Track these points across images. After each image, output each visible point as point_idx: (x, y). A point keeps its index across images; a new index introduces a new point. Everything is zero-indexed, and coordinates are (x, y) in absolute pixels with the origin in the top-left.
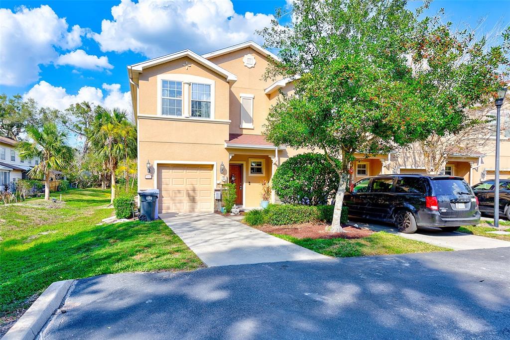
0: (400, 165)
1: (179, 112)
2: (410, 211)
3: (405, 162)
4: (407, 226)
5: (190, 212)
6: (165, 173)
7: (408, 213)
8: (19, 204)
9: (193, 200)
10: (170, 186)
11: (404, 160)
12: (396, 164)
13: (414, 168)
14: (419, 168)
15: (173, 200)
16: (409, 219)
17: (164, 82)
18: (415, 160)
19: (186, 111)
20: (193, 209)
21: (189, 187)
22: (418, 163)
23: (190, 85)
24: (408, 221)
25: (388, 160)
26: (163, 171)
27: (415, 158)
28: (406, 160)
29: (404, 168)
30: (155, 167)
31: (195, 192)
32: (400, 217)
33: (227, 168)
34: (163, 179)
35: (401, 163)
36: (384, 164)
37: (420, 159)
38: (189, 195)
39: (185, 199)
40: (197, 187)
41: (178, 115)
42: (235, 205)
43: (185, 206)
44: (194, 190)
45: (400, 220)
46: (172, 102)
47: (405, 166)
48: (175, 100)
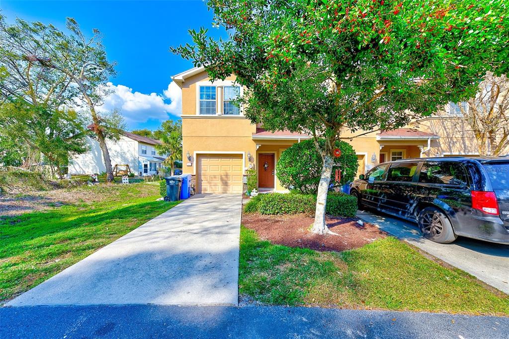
0: (443, 151)
1: (214, 111)
2: (442, 211)
3: (450, 148)
4: (438, 232)
5: (223, 193)
6: (204, 161)
7: (438, 214)
8: (149, 183)
9: (225, 184)
10: (208, 171)
11: (449, 145)
12: (438, 150)
13: (463, 154)
14: (470, 154)
15: (210, 183)
16: (440, 222)
17: (202, 88)
18: (465, 146)
19: (219, 111)
20: (225, 191)
21: (223, 173)
22: (469, 149)
23: (222, 88)
24: (439, 225)
25: (427, 146)
26: (202, 159)
27: (464, 143)
28: (451, 145)
29: (449, 154)
30: (195, 157)
31: (227, 177)
32: (426, 216)
33: (254, 156)
34: (202, 167)
35: (444, 149)
36: (422, 151)
37: (472, 145)
38: (222, 179)
39: (219, 182)
40: (229, 172)
41: (212, 114)
42: (254, 189)
43: (219, 188)
44: (227, 175)
45: (425, 221)
46: (208, 104)
47: (451, 152)
48: (210, 101)
